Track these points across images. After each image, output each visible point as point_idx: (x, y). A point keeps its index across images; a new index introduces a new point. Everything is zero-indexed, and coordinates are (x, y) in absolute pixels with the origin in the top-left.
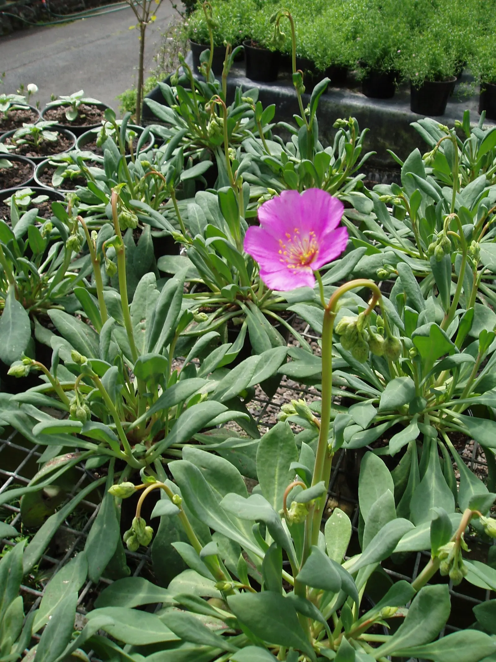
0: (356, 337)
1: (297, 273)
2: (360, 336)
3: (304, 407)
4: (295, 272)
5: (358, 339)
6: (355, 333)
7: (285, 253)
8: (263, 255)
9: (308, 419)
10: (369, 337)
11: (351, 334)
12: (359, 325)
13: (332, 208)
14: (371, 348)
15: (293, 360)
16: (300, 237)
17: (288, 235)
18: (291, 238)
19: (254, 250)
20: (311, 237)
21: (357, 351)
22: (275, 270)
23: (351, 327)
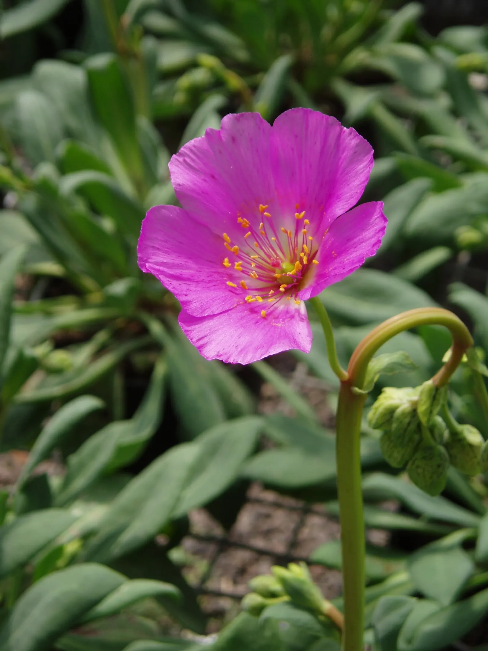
0: (416, 437)
1: (268, 315)
2: (427, 434)
3: (302, 582)
4: (263, 312)
5: (421, 440)
6: (413, 427)
7: (238, 265)
8: (186, 273)
9: (314, 611)
10: (446, 434)
11: (405, 430)
12: (422, 409)
13: (346, 154)
14: (453, 460)
15: (278, 445)
16: (272, 224)
17: (243, 221)
18: (250, 229)
19: (163, 264)
20: (299, 224)
21: (420, 471)
22: (216, 309)
23: (404, 414)
